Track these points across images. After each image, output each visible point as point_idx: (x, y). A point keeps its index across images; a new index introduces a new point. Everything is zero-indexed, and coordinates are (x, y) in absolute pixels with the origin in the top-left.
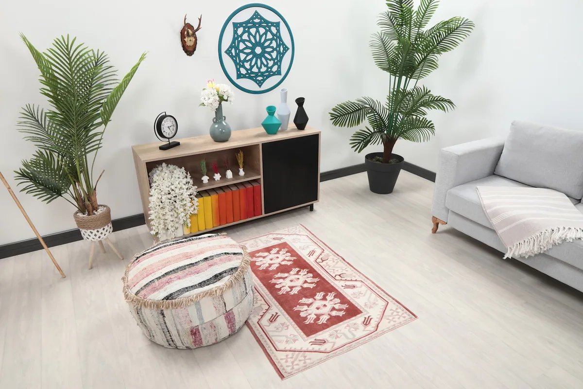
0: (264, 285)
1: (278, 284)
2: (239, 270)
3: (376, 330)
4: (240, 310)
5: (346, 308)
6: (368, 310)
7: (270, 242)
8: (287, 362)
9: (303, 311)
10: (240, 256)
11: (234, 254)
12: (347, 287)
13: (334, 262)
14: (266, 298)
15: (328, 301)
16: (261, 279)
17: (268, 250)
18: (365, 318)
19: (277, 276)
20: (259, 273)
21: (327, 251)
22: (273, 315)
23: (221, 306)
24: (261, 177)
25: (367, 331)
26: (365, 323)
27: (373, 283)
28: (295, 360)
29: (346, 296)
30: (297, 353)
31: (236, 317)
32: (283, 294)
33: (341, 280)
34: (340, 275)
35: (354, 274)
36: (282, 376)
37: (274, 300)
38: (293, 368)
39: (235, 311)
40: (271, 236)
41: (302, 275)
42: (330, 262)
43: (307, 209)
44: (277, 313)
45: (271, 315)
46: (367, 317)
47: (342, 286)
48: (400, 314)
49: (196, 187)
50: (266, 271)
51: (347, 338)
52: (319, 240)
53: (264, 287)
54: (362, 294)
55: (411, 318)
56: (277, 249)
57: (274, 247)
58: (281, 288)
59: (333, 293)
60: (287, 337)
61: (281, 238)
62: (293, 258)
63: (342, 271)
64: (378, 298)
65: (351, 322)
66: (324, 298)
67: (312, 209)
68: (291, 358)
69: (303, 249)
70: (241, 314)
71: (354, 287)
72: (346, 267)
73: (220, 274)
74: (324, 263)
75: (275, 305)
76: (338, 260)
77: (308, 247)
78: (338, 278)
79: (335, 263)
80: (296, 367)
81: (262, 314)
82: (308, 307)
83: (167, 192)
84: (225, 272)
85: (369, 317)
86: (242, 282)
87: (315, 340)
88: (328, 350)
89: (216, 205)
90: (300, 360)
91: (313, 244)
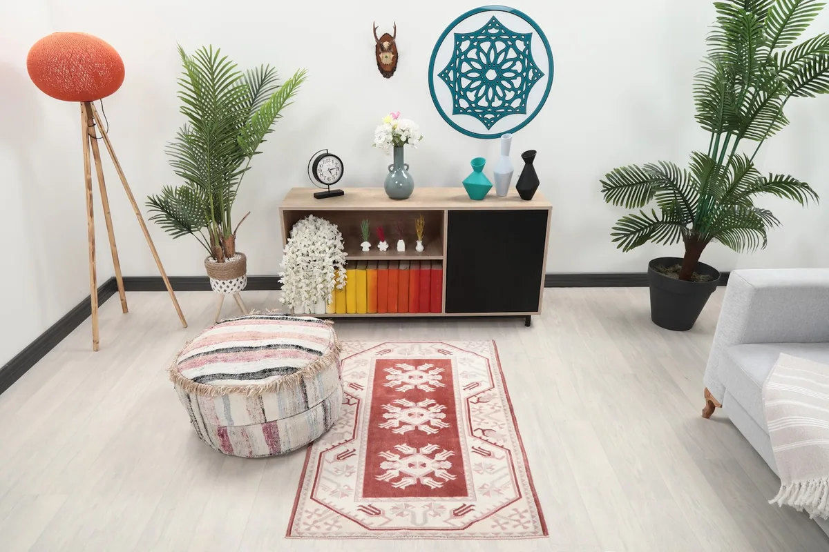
0: (372, 408)
1: (389, 413)
2: (298, 372)
3: (464, 529)
4: (288, 426)
5: (450, 480)
6: (479, 496)
7: (431, 353)
8: (309, 517)
9: (388, 461)
10: (314, 356)
11: (310, 350)
12: (479, 451)
13: (493, 408)
14: (360, 425)
15: (433, 461)
16: (374, 398)
17: (417, 363)
18: (464, 505)
19: (397, 401)
20: (379, 390)
21: (498, 390)
22: (348, 450)
23: (258, 412)
24: (444, 258)
25: (450, 523)
26: (456, 512)
27: (526, 461)
28: (321, 521)
29: (465, 463)
30: (332, 511)
31: (282, 434)
32: (384, 428)
33: (480, 438)
34: (483, 431)
35: (508, 437)
36: (289, 533)
37: (366, 432)
38: (309, 529)
39: (281, 425)
40: (439, 346)
41: (431, 412)
42: (486, 408)
43: (523, 320)
44: (354, 450)
45: (346, 450)
46: (467, 505)
47: (473, 448)
48: (523, 521)
49: (346, 254)
50: (390, 391)
51: (413, 521)
52: (500, 369)
53: (369, 410)
54: (493, 469)
55: (535, 533)
56: (431, 366)
57: (428, 361)
58: (389, 419)
59: (451, 451)
60: (339, 486)
61: (449, 353)
62: (439, 385)
63: (492, 426)
64: (511, 486)
65: (437, 503)
66: (432, 456)
67: (528, 322)
68: (320, 515)
69: (466, 377)
70: (290, 432)
71: (490, 455)
72: (505, 422)
73: (270, 370)
74: (477, 406)
75: (362, 439)
76: (502, 409)
77: (475, 375)
78: (478, 434)
79: (493, 411)
80: (314, 529)
81: (335, 444)
82: (400, 459)
83: (305, 253)
84: (277, 370)
85: (470, 506)
86: (298, 390)
87: (370, 506)
88: (372, 526)
89: (372, 284)
90: (326, 524)
91: (486, 374)
